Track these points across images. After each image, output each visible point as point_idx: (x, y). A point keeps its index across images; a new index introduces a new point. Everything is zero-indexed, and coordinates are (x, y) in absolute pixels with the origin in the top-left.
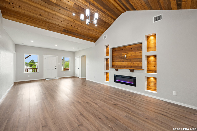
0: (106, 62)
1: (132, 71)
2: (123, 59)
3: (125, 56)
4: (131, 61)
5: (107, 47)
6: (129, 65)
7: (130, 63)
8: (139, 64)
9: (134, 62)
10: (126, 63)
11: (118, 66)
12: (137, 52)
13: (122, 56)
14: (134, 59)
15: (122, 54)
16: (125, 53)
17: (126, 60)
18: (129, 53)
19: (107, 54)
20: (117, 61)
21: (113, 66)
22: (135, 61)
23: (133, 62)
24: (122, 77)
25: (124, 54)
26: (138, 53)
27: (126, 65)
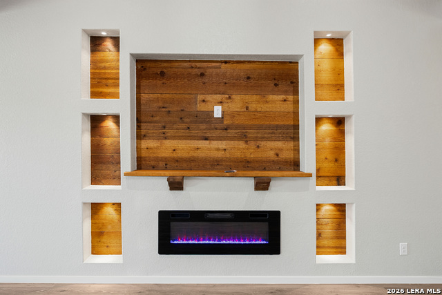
0: (87, 138)
1: (262, 185)
2: (203, 126)
3: (218, 112)
4: (244, 137)
5: (96, 42)
6: (238, 154)
7: (242, 144)
8: (281, 150)
9: (263, 143)
10: (222, 145)
11: (177, 161)
12: (271, 97)
13: (201, 107)
14: (260, 127)
15: (200, 97)
16: (218, 97)
17: (223, 129)
18: (236, 97)
19: (92, 86)
20: (170, 132)
21: (143, 164)
22: (263, 138)
23: (256, 139)
24: (210, 216)
25: (209, 97)
26: (276, 102)
27: (220, 154)
